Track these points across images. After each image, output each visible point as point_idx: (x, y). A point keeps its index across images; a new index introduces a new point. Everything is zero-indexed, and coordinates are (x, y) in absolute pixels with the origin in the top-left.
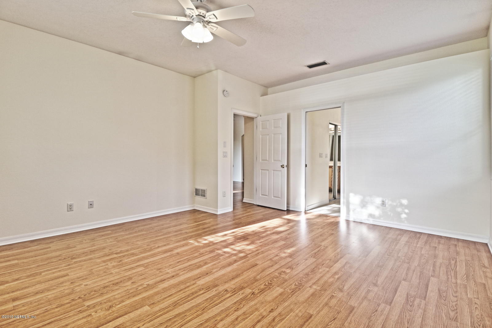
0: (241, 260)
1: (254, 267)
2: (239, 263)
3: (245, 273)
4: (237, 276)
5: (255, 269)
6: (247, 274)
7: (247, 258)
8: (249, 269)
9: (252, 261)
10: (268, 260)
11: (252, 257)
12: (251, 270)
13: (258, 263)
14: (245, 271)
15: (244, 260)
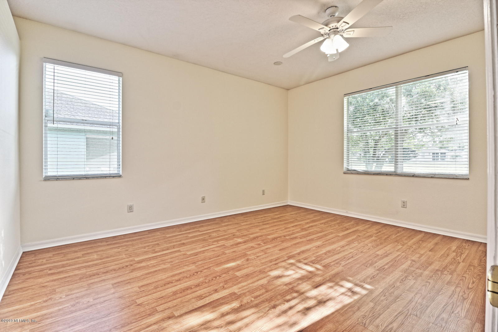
0: (294, 254)
1: (283, 249)
2: (295, 252)
3: (290, 245)
4: (295, 244)
5: (281, 248)
6: (288, 245)
7: (287, 256)
8: (287, 247)
9: (284, 253)
10: (269, 253)
11: (283, 257)
12: (285, 247)
13: (278, 251)
14: (290, 247)
15: (291, 254)
